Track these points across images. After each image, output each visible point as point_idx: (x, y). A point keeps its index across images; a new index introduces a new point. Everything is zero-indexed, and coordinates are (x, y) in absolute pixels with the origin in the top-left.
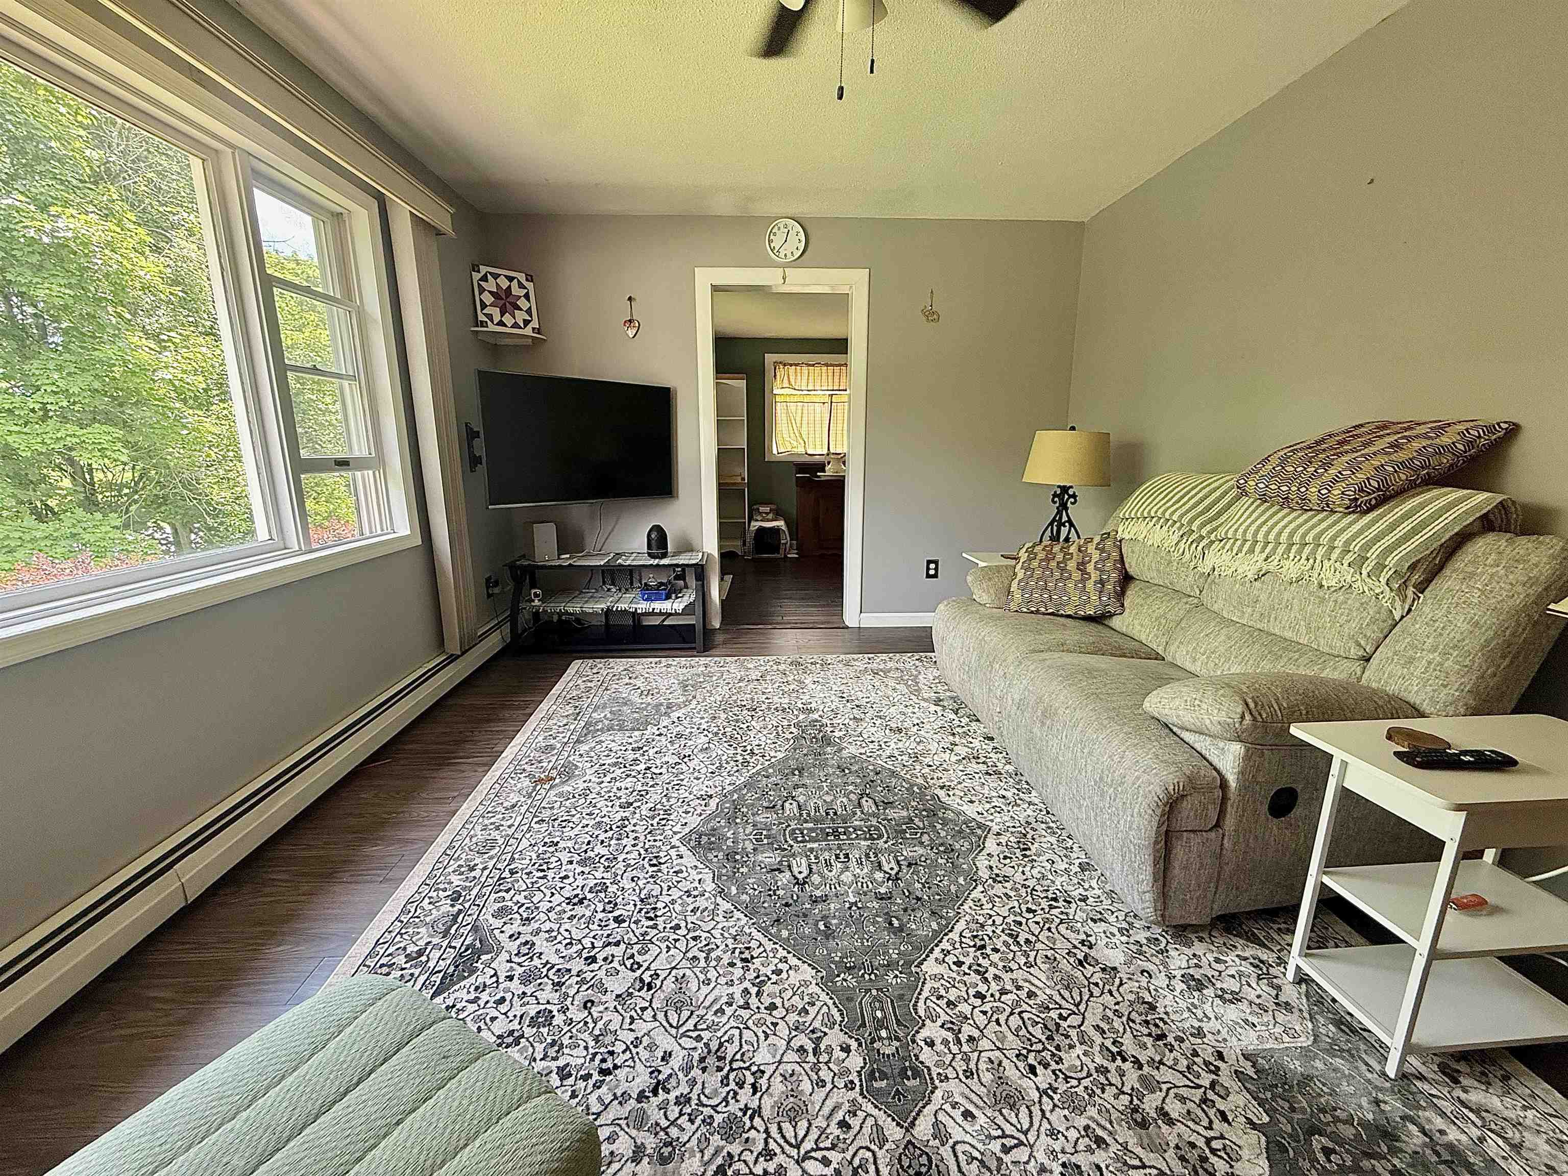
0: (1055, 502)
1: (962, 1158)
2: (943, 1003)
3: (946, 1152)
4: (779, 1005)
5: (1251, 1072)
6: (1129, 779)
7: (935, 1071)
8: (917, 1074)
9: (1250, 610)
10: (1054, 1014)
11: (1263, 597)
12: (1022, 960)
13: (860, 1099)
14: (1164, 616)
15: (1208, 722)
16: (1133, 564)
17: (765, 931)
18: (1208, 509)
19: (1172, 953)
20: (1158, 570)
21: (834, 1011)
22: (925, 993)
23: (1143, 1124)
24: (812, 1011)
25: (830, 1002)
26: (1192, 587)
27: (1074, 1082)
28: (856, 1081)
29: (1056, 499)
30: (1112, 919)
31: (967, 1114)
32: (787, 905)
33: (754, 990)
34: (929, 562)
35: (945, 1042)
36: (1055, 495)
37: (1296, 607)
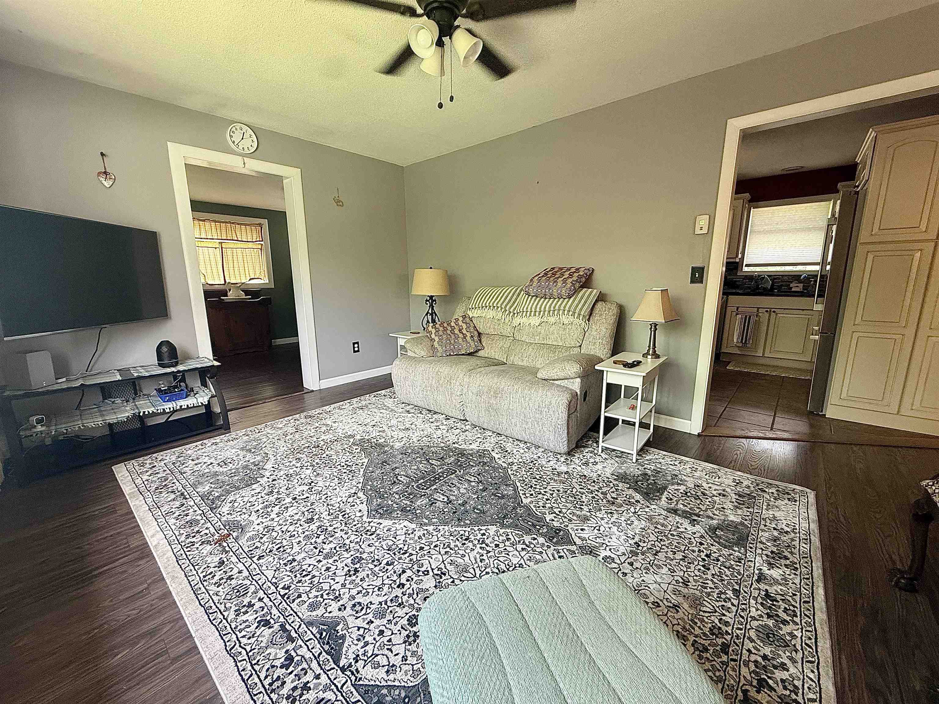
0: (427, 304)
1: (594, 540)
2: (541, 508)
3: (589, 542)
4: (498, 543)
5: (616, 477)
6: (553, 402)
7: (562, 526)
8: (560, 530)
9: (538, 337)
10: (569, 492)
11: (543, 331)
12: (545, 483)
13: (555, 548)
14: (503, 346)
15: (570, 373)
16: (481, 327)
17: (458, 526)
18: (510, 300)
19: (574, 460)
20: (494, 328)
21: (517, 532)
22: (534, 509)
23: (613, 503)
24: (510, 536)
25: (512, 531)
26: (509, 333)
27: (592, 505)
28: (548, 544)
29: (428, 302)
30: (551, 459)
31: (582, 530)
32: (454, 513)
33: (484, 545)
34: (354, 344)
35: (555, 517)
36: (427, 301)
37: (556, 333)
